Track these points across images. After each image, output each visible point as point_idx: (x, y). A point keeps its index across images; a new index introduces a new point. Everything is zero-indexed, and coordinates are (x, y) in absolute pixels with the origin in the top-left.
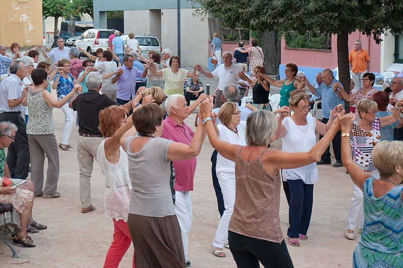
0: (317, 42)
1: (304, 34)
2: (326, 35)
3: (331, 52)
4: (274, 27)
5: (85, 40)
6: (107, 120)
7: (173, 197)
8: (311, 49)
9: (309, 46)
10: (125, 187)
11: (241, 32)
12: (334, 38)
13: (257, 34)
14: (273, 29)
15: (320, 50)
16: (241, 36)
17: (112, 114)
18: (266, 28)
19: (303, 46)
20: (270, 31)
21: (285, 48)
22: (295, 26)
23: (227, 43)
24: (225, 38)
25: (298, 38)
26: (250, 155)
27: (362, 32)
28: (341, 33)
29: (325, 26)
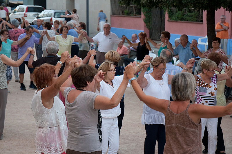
0: (192, 16)
1: (182, 10)
2: (199, 11)
3: (202, 23)
4: (159, 5)
5: (16, 13)
6: (42, 76)
7: (99, 137)
8: (187, 22)
9: (186, 19)
10: (57, 128)
11: (135, 8)
12: (205, 13)
13: (147, 10)
14: (158, 6)
15: (195, 22)
16: (135, 11)
17: (45, 71)
18: (153, 6)
19: (182, 19)
20: (156, 7)
21: (168, 21)
22: (175, 4)
23: (124, 17)
24: (123, 13)
25: (178, 13)
26: (178, 108)
27: (225, 9)
28: (209, 9)
29: (197, 4)
